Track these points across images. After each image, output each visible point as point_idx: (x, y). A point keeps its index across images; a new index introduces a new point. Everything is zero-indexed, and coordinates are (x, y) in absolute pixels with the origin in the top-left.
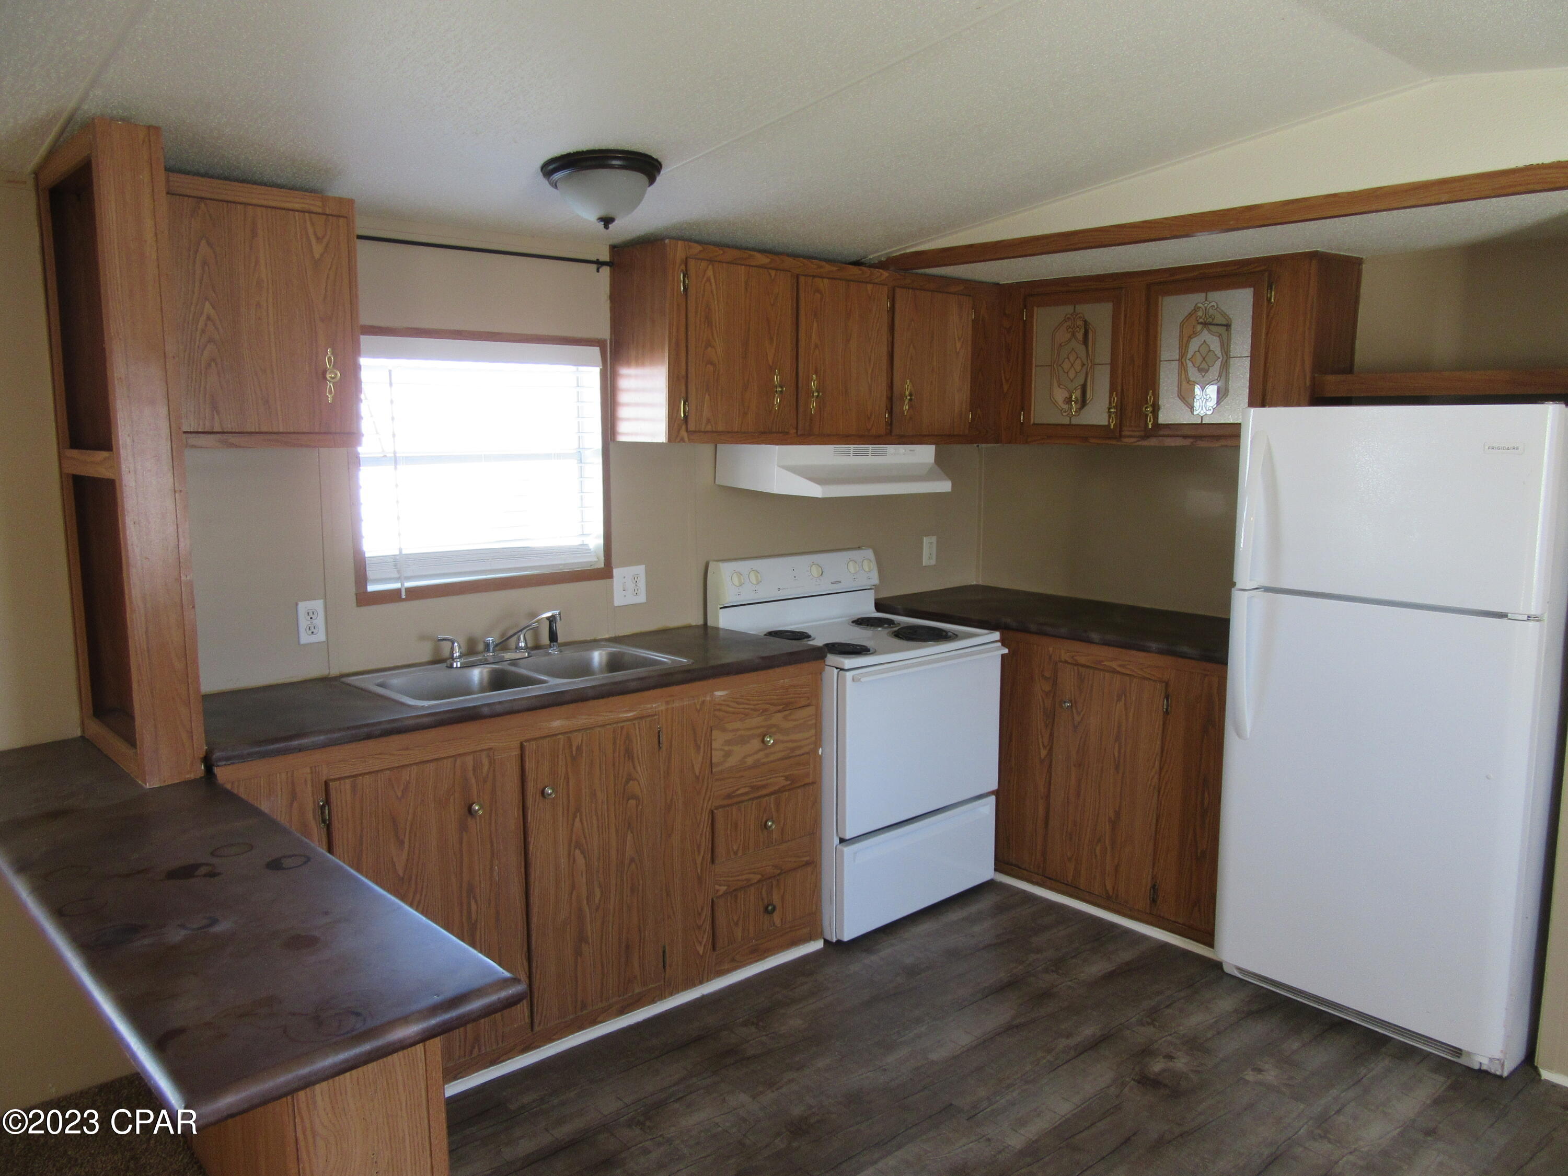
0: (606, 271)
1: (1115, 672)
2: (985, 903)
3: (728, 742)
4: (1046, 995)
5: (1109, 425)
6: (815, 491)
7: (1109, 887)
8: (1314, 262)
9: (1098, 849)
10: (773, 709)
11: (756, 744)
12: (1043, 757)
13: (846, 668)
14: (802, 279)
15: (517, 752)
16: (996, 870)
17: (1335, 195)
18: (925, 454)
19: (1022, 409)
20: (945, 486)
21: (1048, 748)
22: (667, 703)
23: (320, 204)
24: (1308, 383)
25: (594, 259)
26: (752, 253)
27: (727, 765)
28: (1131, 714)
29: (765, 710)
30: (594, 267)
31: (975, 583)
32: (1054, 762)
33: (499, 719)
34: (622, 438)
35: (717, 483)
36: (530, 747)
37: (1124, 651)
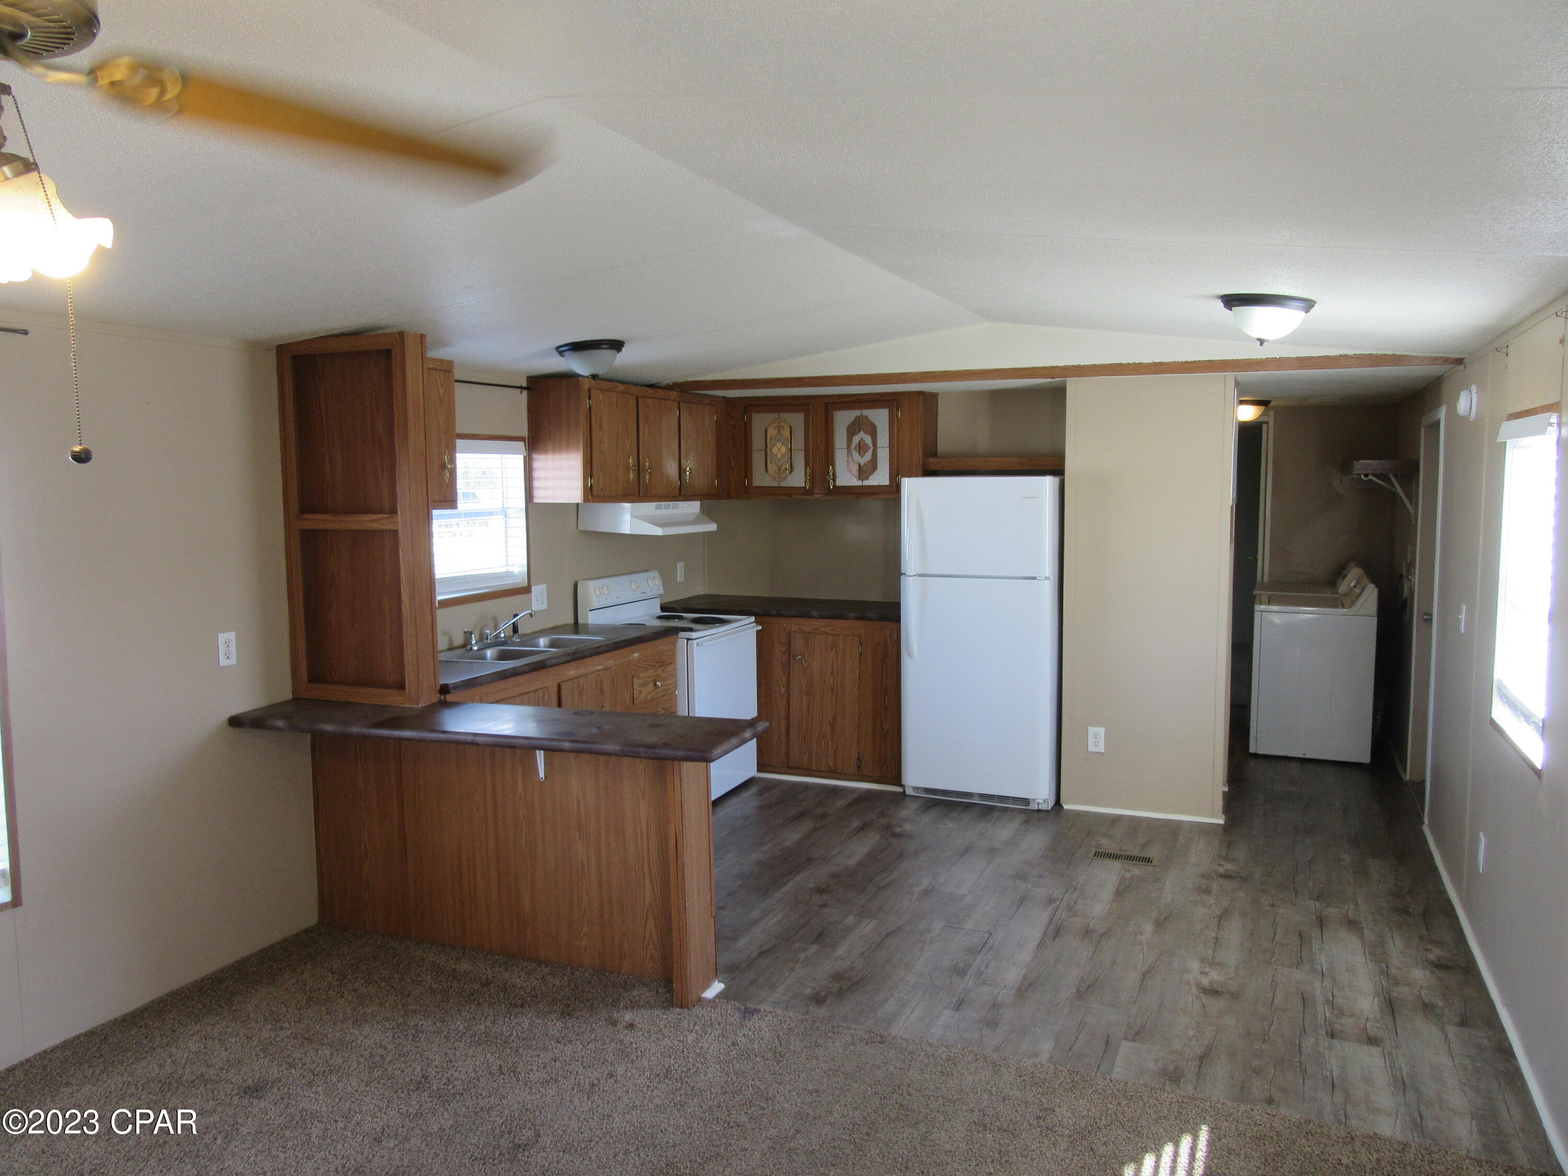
0: (525, 393)
1: (828, 634)
2: (753, 790)
3: (641, 685)
4: (823, 816)
5: (806, 487)
6: (658, 531)
7: (831, 765)
8: (921, 397)
9: (823, 743)
10: (657, 665)
11: (651, 686)
12: (782, 692)
13: (694, 638)
14: (640, 399)
15: (556, 690)
16: (758, 771)
17: (947, 372)
18: (694, 507)
19: (746, 477)
20: (713, 527)
21: (786, 687)
22: (615, 660)
23: (440, 364)
24: (921, 463)
25: (519, 385)
26: (618, 384)
27: (640, 700)
28: (840, 660)
29: (654, 666)
30: (519, 390)
31: (702, 593)
32: (791, 694)
33: (554, 668)
34: (536, 501)
35: (580, 528)
36: (563, 686)
37: (832, 620)
